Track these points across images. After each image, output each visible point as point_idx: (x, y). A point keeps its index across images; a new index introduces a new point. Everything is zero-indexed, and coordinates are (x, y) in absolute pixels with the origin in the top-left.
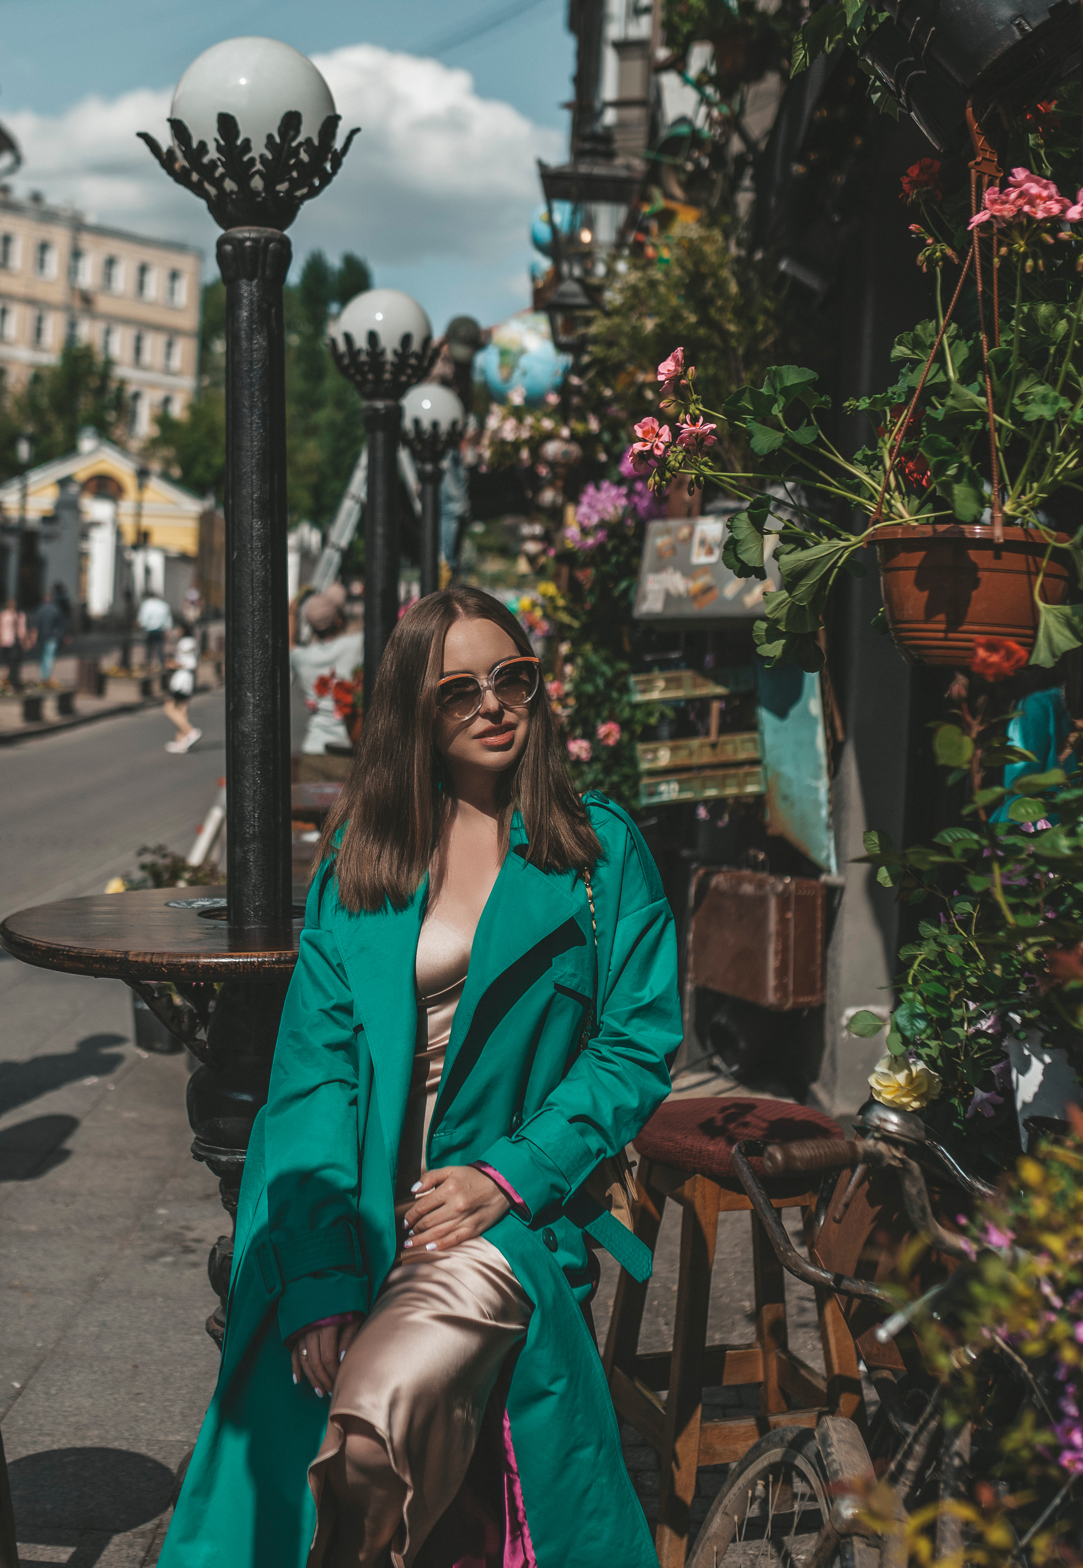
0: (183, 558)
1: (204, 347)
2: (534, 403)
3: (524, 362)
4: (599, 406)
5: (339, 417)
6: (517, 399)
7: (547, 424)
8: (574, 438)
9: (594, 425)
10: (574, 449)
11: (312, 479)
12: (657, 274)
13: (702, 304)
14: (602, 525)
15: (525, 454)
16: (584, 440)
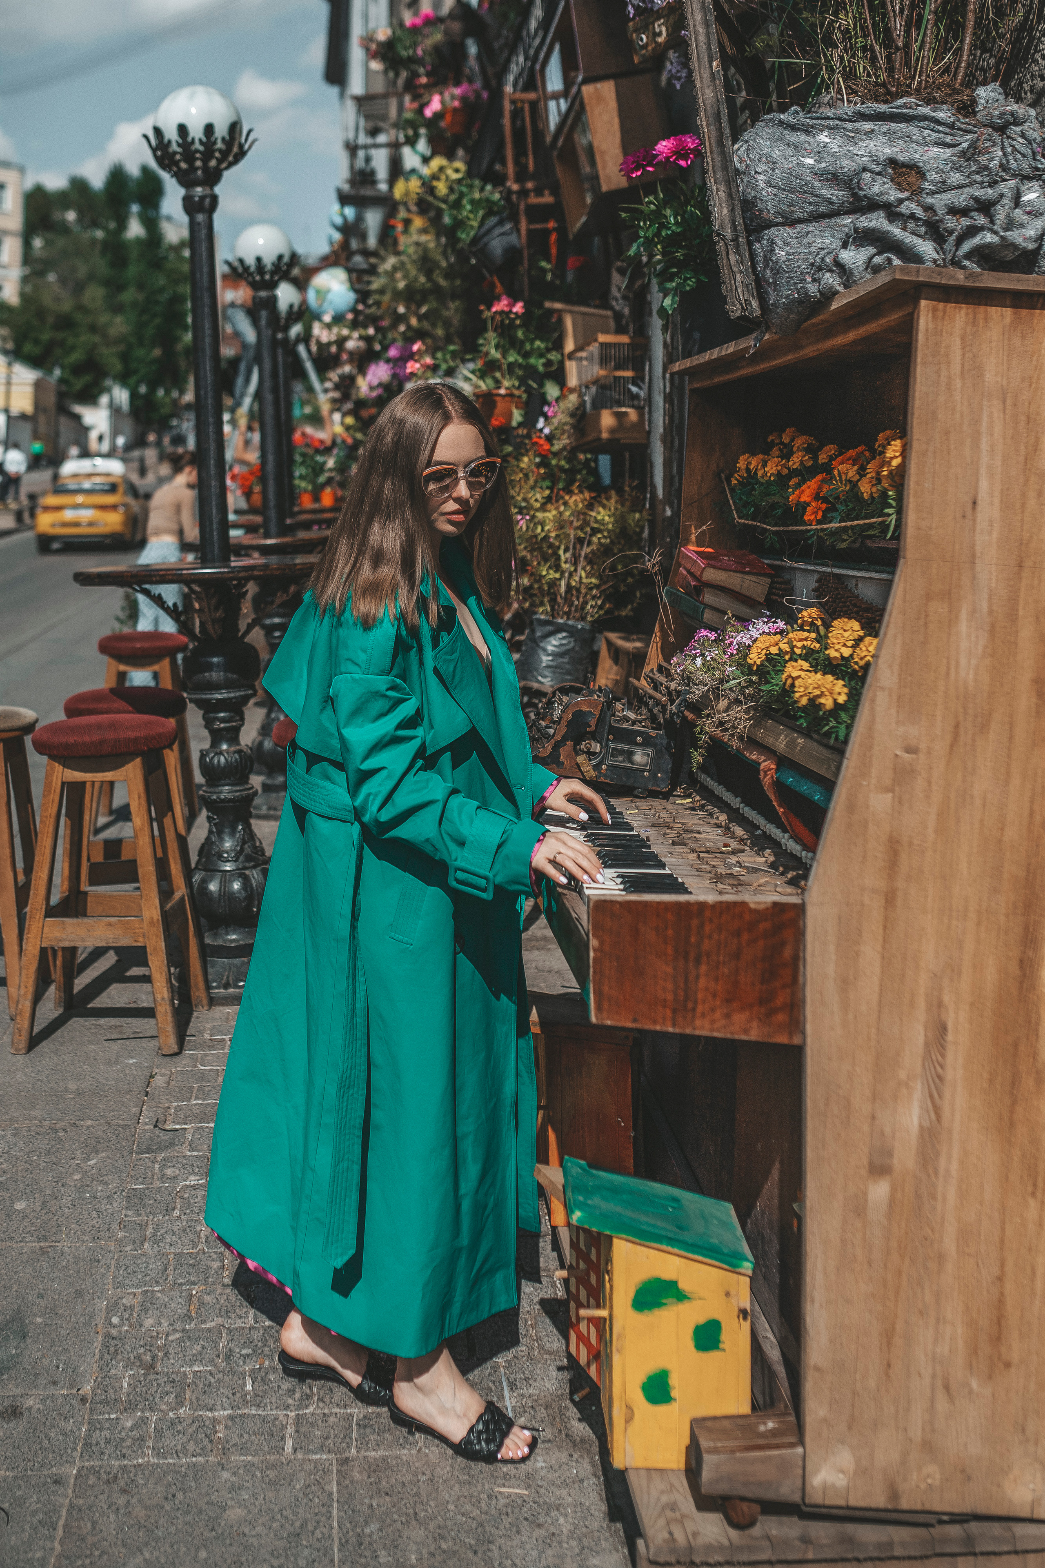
0: (23, 417)
1: (27, 244)
2: (338, 319)
3: (330, 297)
4: (374, 320)
5: (141, 297)
6: (327, 318)
7: (345, 332)
8: (361, 338)
9: (371, 331)
10: (362, 344)
11: (122, 347)
12: (404, 258)
13: (429, 274)
14: (380, 385)
15: (334, 349)
16: (368, 339)
